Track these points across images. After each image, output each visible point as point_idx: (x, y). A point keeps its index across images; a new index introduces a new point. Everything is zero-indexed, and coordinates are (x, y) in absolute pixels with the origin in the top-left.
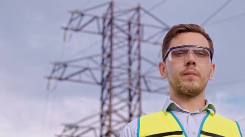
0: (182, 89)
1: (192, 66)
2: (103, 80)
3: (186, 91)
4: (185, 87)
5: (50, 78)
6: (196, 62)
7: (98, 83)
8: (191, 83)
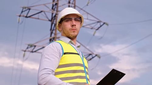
0: (70, 36)
1: (74, 26)
2: (52, 19)
3: (72, 37)
4: (71, 35)
5: (20, 16)
6: (76, 25)
7: (49, 20)
8: (74, 33)
